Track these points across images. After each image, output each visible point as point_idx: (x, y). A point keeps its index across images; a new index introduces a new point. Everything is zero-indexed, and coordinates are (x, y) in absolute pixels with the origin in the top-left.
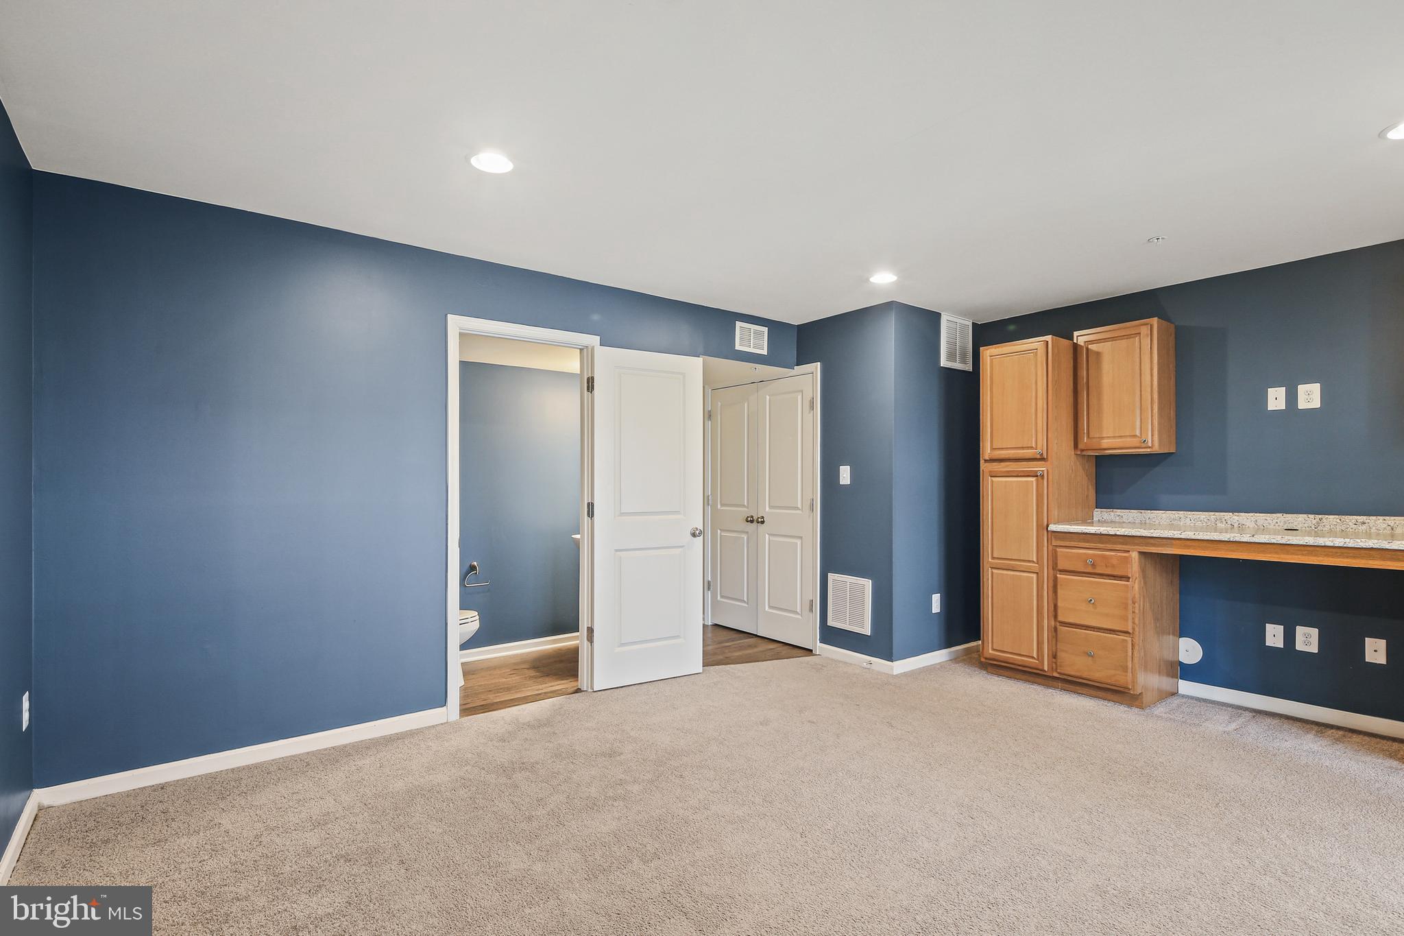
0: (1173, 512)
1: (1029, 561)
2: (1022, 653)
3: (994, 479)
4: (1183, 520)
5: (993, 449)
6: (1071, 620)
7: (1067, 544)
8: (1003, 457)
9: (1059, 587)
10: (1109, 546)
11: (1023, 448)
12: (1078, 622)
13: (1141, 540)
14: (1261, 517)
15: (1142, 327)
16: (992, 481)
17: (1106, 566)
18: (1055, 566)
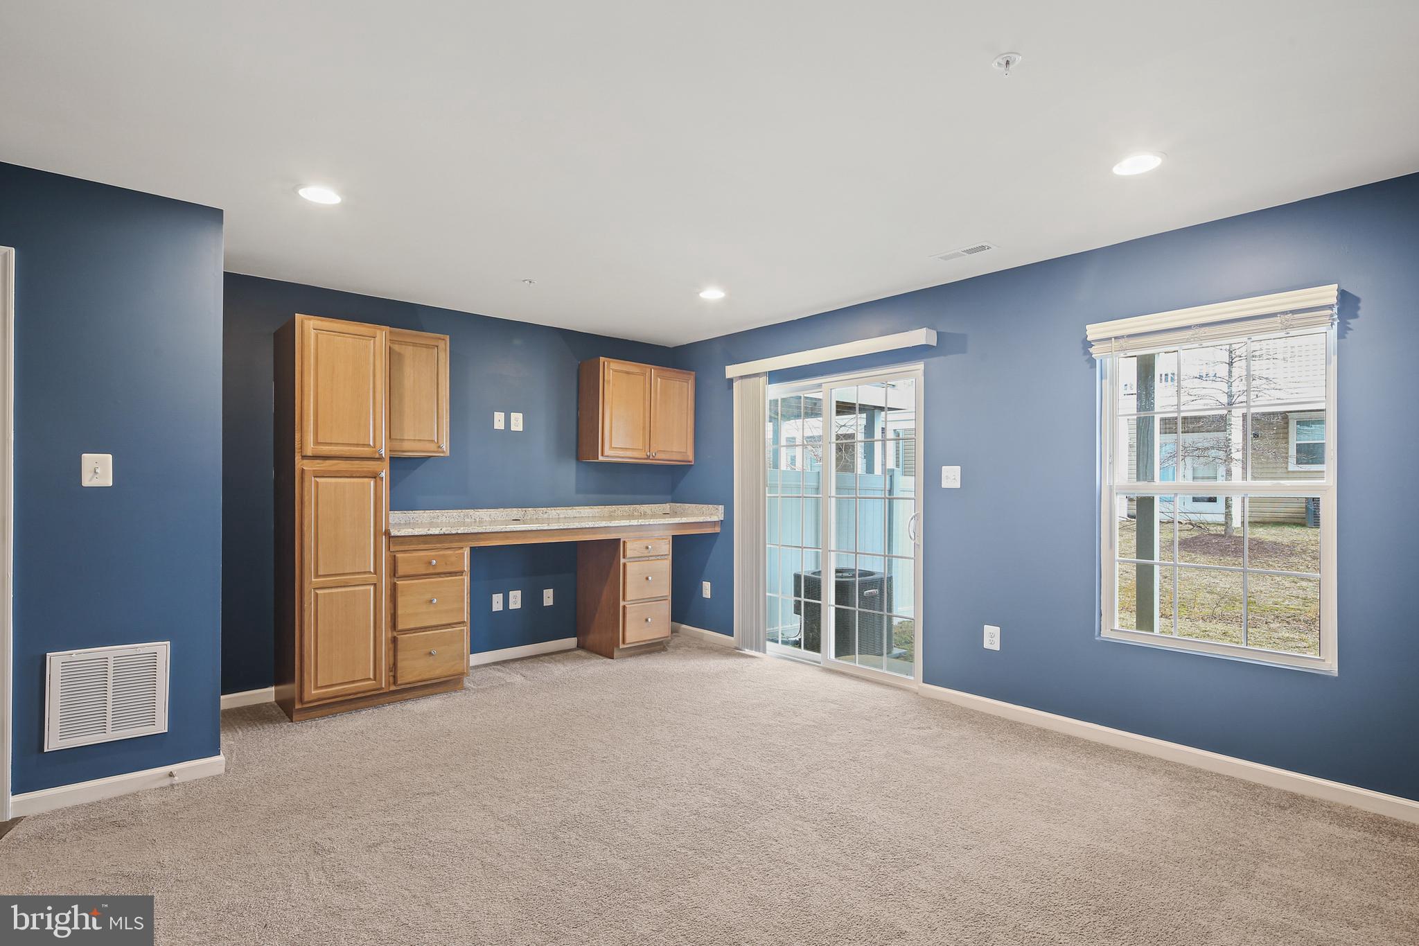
0: (431, 511)
1: (365, 573)
2: (356, 679)
3: (318, 479)
4: (440, 518)
5: (317, 443)
6: (412, 626)
7: (406, 548)
8: (333, 453)
9: (399, 594)
10: (447, 545)
11: (358, 445)
12: (419, 625)
13: (474, 536)
14: (493, 512)
15: (440, 341)
16: (317, 483)
17: (446, 564)
18: (394, 572)
